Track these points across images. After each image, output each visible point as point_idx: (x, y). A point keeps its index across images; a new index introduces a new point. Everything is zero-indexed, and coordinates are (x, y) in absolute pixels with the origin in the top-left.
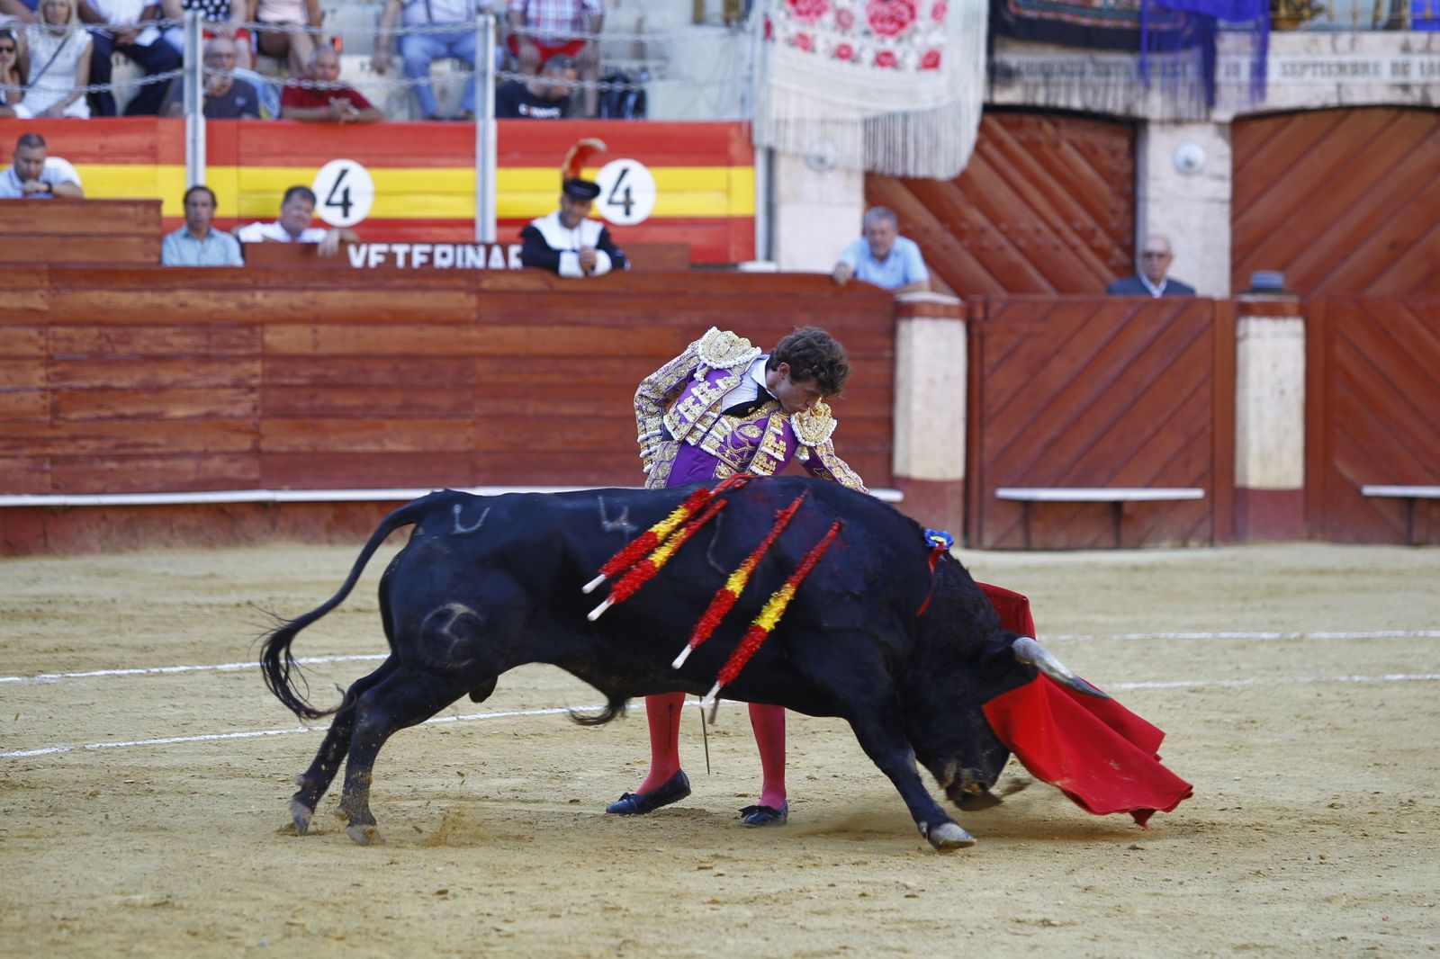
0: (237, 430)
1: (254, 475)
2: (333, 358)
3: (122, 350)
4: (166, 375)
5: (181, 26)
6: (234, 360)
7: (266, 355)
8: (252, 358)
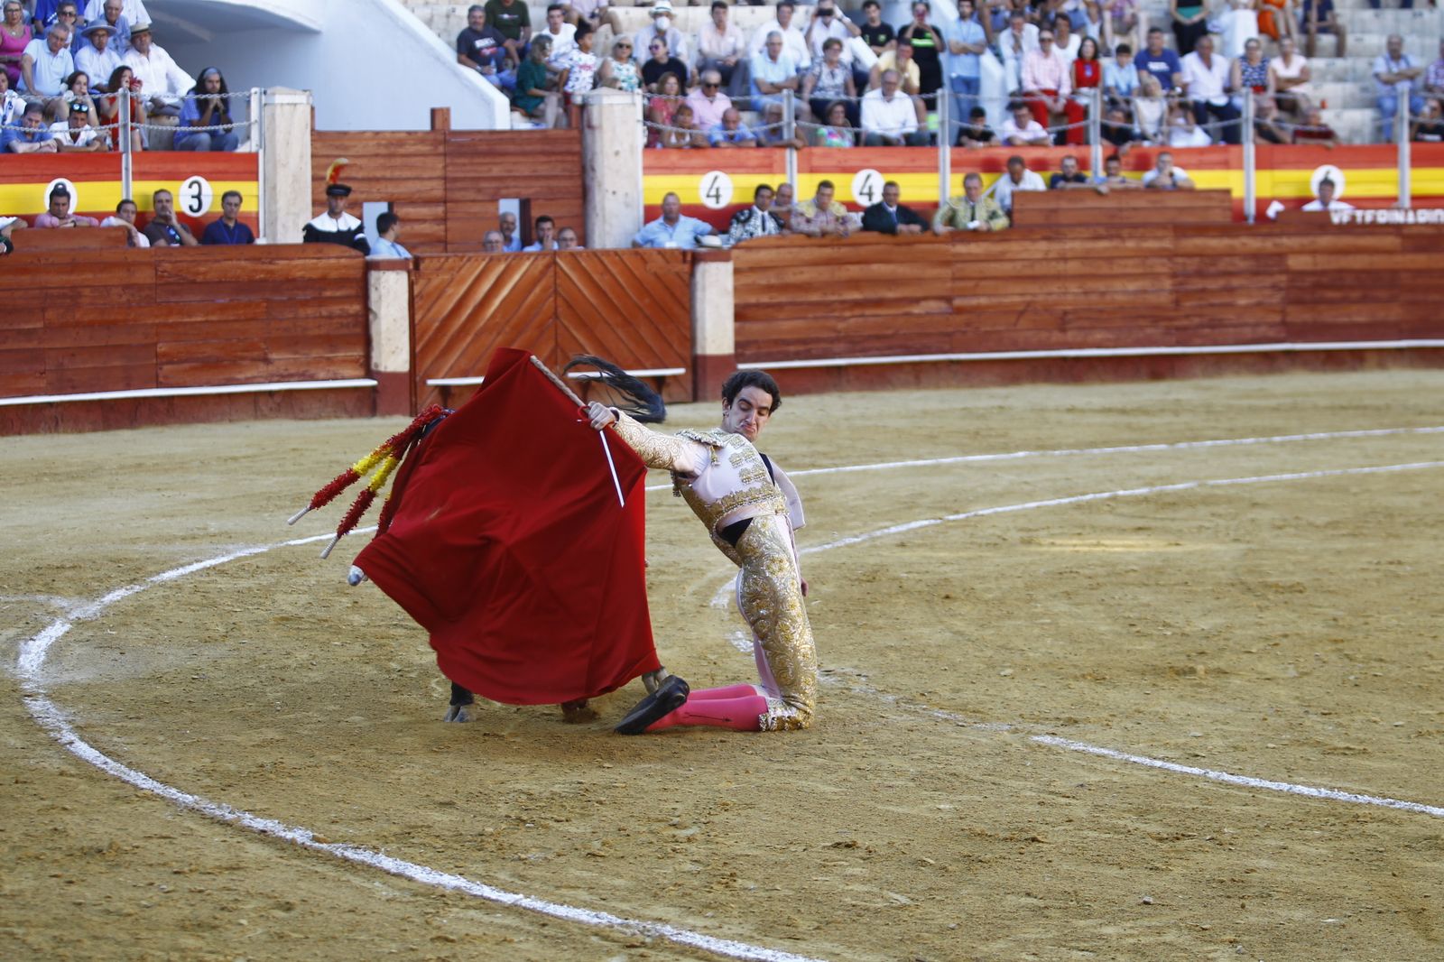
0: (1274, 311)
1: (1283, 335)
2: (1323, 273)
3: (1212, 269)
4: (1235, 282)
5: (1241, 96)
6: (1271, 274)
7: (1287, 271)
8: (1281, 272)
